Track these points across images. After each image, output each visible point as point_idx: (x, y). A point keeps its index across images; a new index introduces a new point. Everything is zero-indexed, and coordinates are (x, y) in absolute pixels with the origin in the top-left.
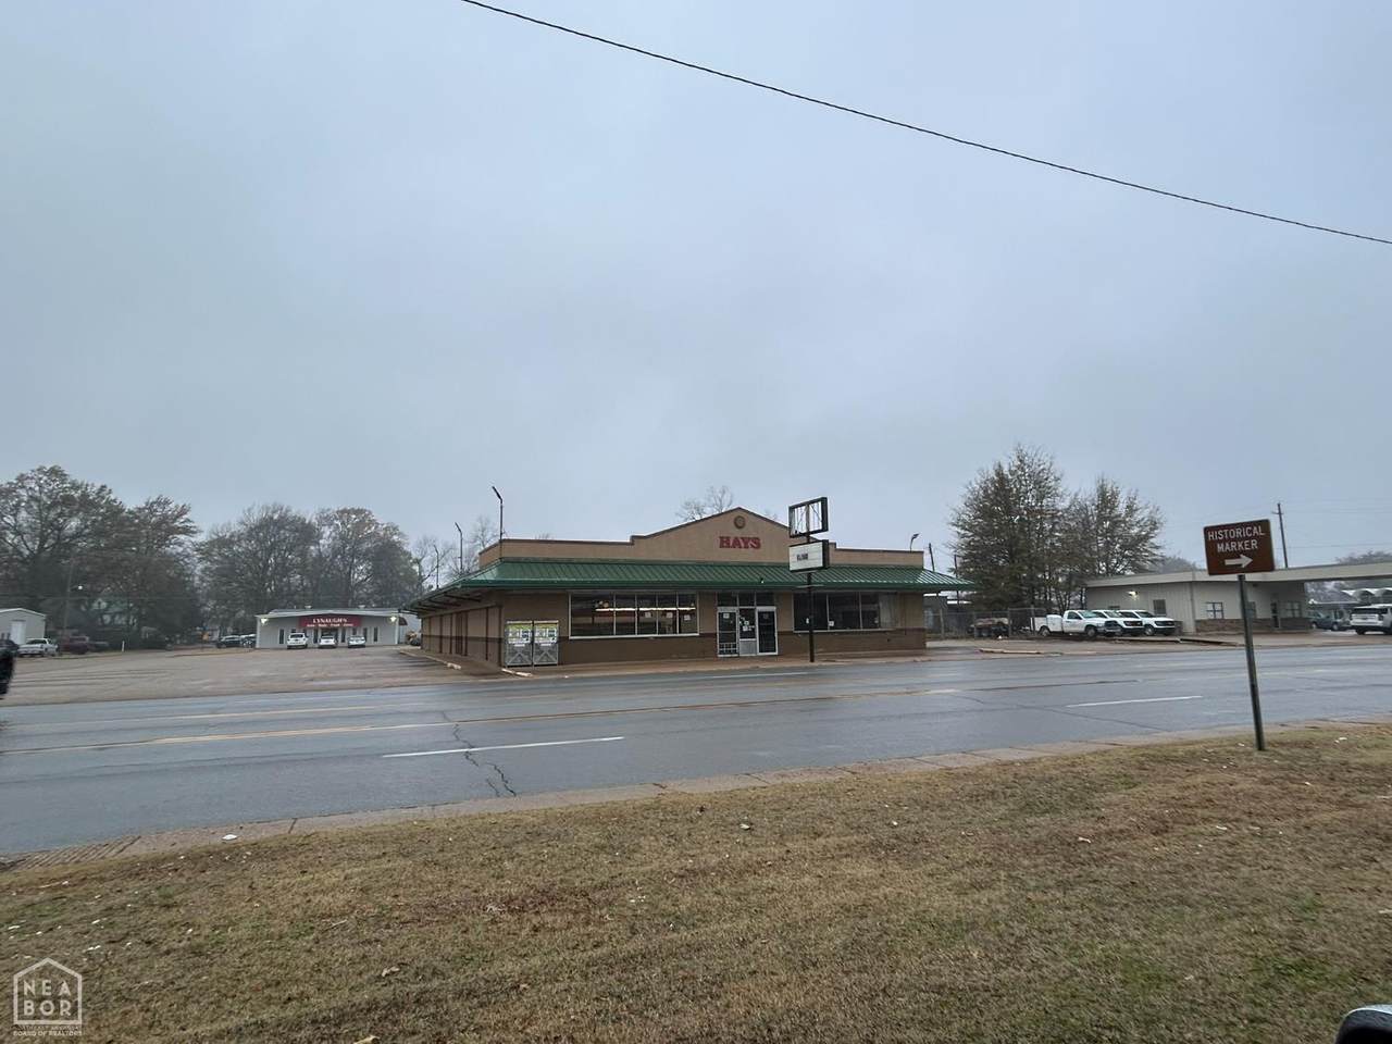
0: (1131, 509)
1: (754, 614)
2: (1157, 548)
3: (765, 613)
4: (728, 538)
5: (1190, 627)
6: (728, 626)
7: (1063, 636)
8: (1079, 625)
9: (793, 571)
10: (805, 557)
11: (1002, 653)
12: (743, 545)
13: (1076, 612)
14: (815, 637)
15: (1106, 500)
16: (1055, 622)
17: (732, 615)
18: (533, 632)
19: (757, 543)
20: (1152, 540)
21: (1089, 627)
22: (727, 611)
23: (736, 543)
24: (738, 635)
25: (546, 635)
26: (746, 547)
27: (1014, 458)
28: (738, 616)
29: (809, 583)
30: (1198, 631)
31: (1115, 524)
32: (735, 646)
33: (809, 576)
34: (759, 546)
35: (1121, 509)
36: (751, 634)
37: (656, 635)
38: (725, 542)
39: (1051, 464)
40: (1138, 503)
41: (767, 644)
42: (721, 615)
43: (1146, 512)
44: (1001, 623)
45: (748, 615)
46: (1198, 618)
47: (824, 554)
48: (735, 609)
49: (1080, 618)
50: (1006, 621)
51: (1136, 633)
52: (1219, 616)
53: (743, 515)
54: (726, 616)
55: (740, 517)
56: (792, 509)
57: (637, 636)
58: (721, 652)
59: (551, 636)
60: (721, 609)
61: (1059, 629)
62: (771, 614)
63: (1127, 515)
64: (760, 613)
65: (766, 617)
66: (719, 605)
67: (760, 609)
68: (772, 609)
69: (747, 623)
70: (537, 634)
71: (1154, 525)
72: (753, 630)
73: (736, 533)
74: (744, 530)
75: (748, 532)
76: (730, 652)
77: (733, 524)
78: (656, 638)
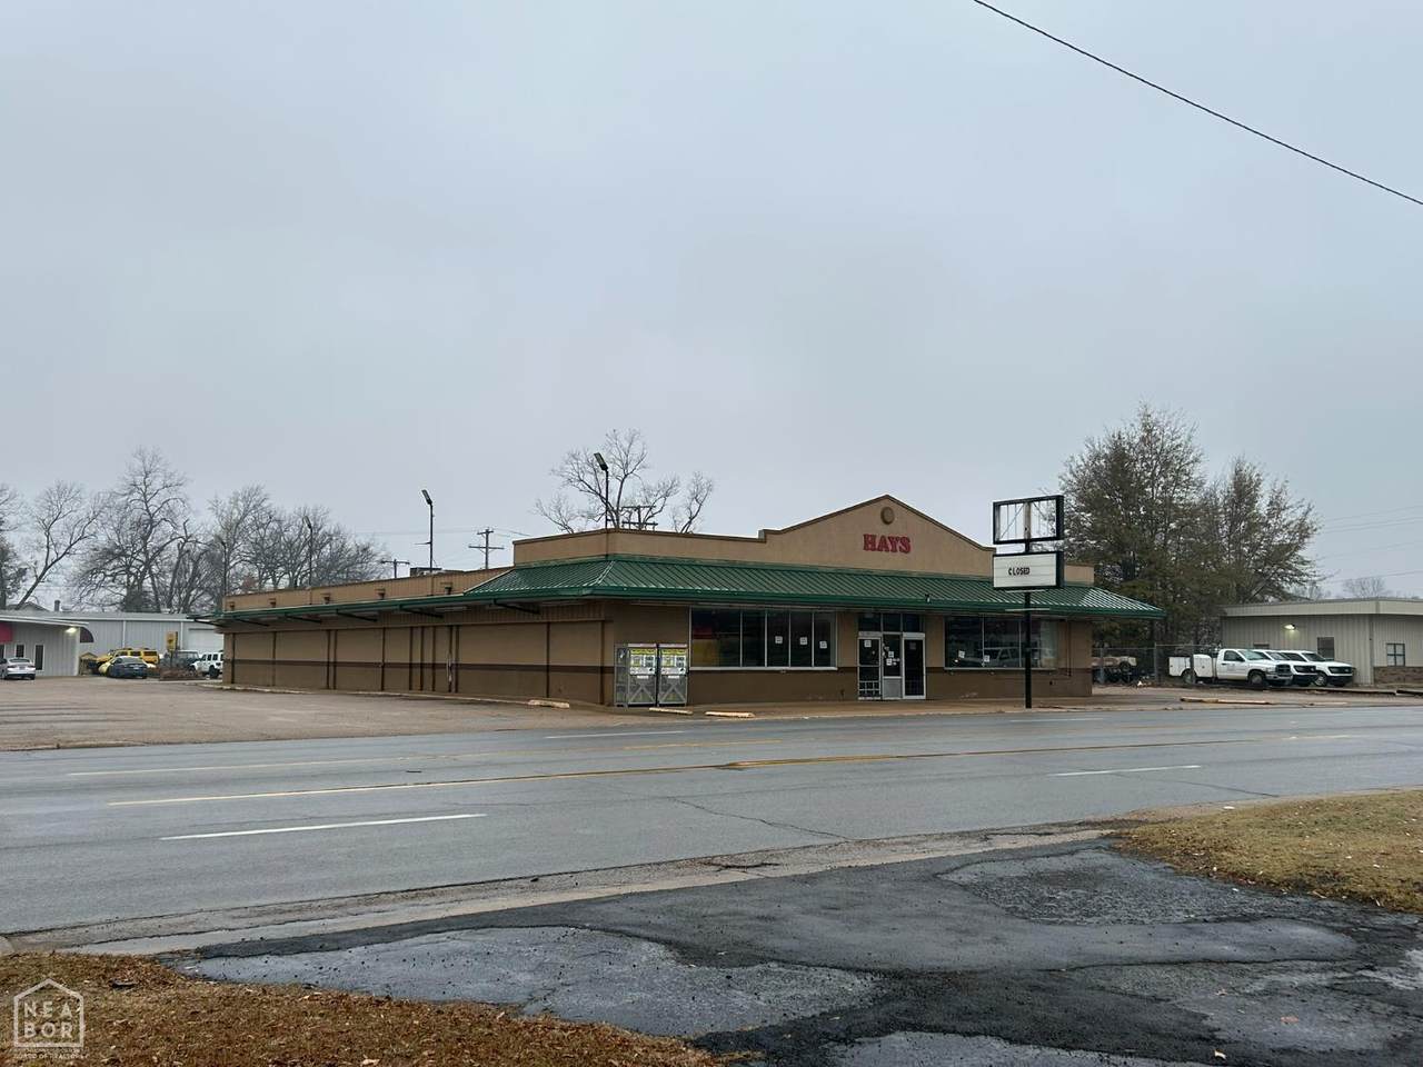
0: (1276, 507)
1: (899, 642)
2: (1303, 563)
3: (913, 641)
4: (874, 537)
5: (1365, 676)
6: (868, 656)
7: (1213, 682)
8: (1240, 670)
9: (998, 589)
10: (1025, 571)
11: (1217, 702)
12: (890, 547)
13: (1236, 651)
14: (1033, 676)
15: (1243, 491)
16: (1203, 664)
17: (875, 643)
18: (658, 660)
19: (905, 544)
20: (1300, 553)
21: (1254, 672)
22: (868, 637)
23: (883, 546)
24: (881, 671)
25: (675, 664)
26: (894, 550)
27: (1138, 426)
28: (881, 645)
29: (1027, 604)
30: (1376, 681)
31: (1252, 528)
32: (877, 686)
33: (1027, 597)
34: (907, 550)
35: (1262, 506)
36: (894, 670)
37: (788, 668)
38: (870, 543)
39: (1190, 438)
40: (1290, 499)
41: (913, 687)
42: (862, 642)
43: (1299, 513)
44: (1124, 664)
45: (893, 644)
46: (1376, 665)
47: (1057, 569)
48: (878, 635)
49: (1242, 660)
50: (1132, 661)
51: (1305, 682)
52: (1400, 661)
53: (891, 504)
54: (868, 644)
55: (886, 508)
56: (997, 506)
57: (766, 668)
58: (862, 694)
59: (679, 665)
60: (862, 635)
61: (1210, 675)
62: (919, 643)
63: (1270, 515)
64: (907, 642)
65: (913, 647)
66: (861, 629)
67: (907, 636)
68: (920, 636)
69: (891, 654)
70: (664, 662)
71: (1303, 531)
72: (898, 663)
73: (881, 531)
74: (888, 527)
75: (896, 530)
76: (870, 694)
77: (879, 517)
78: (788, 671)
